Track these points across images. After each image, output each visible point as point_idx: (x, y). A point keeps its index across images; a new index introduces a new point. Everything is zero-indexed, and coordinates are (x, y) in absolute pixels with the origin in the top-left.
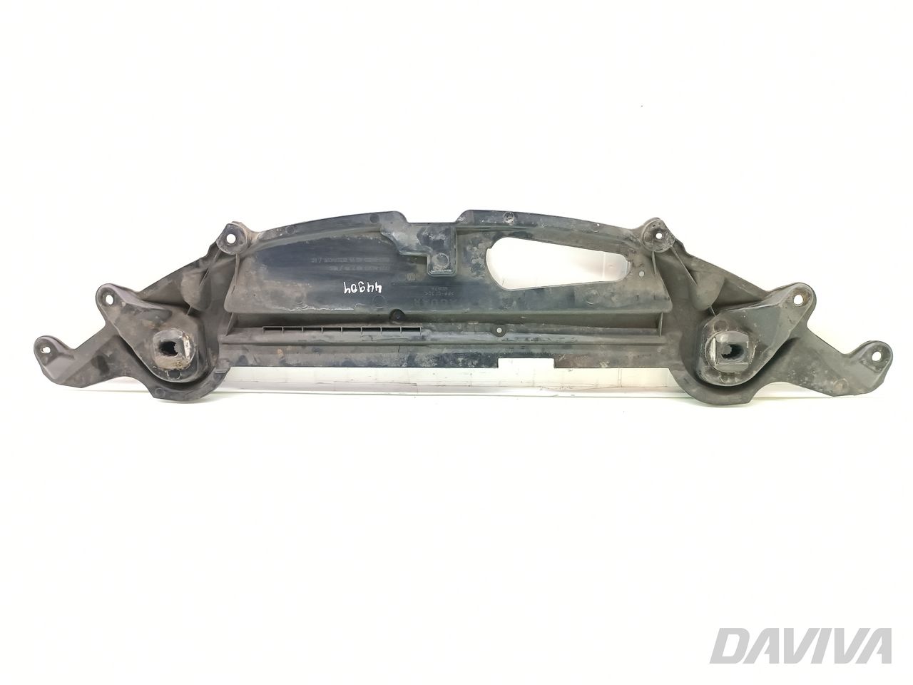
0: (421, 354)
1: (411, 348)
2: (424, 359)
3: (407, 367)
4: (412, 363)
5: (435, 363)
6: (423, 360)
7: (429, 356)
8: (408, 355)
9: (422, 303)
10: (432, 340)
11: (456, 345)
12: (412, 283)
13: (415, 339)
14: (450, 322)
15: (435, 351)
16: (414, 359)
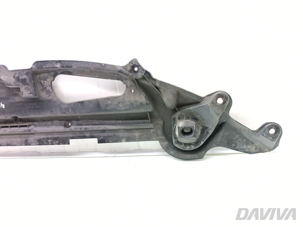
0: (31, 139)
1: (26, 136)
2: (33, 141)
3: (25, 145)
4: (27, 143)
5: (38, 143)
6: (32, 142)
7: (34, 139)
8: (25, 140)
9: (25, 112)
10: (34, 131)
11: (47, 133)
12: (19, 102)
13: (25, 131)
14: (45, 121)
15: (37, 137)
16: (28, 141)
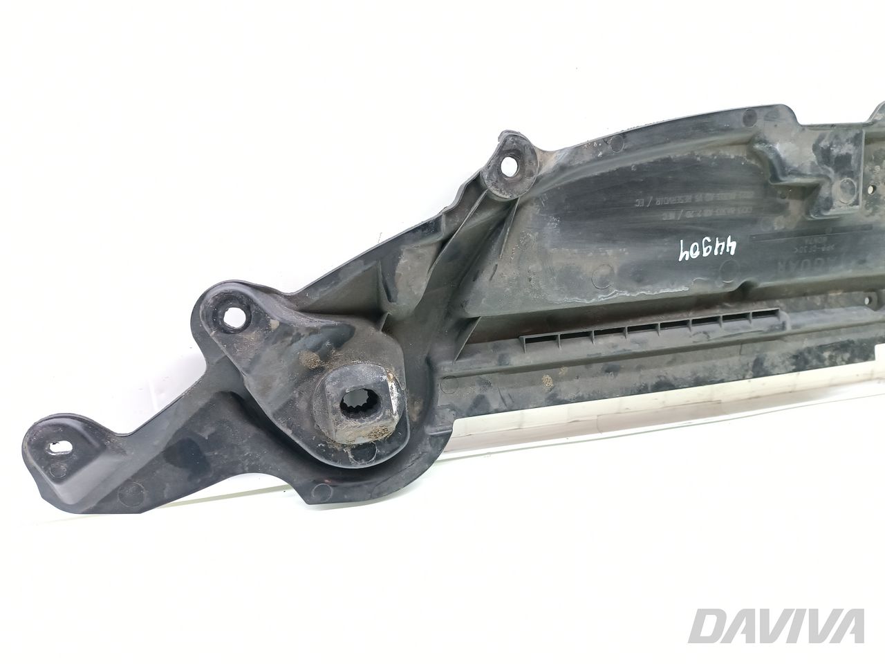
0: (773, 354)
1: (758, 346)
2: (778, 360)
3: (754, 377)
4: (759, 370)
5: (793, 364)
6: (775, 363)
7: (783, 355)
8: (753, 359)
9: (787, 268)
10: (794, 327)
11: (820, 332)
12: (780, 234)
14: (805, 295)
15: (792, 346)
16: (762, 364)
